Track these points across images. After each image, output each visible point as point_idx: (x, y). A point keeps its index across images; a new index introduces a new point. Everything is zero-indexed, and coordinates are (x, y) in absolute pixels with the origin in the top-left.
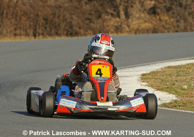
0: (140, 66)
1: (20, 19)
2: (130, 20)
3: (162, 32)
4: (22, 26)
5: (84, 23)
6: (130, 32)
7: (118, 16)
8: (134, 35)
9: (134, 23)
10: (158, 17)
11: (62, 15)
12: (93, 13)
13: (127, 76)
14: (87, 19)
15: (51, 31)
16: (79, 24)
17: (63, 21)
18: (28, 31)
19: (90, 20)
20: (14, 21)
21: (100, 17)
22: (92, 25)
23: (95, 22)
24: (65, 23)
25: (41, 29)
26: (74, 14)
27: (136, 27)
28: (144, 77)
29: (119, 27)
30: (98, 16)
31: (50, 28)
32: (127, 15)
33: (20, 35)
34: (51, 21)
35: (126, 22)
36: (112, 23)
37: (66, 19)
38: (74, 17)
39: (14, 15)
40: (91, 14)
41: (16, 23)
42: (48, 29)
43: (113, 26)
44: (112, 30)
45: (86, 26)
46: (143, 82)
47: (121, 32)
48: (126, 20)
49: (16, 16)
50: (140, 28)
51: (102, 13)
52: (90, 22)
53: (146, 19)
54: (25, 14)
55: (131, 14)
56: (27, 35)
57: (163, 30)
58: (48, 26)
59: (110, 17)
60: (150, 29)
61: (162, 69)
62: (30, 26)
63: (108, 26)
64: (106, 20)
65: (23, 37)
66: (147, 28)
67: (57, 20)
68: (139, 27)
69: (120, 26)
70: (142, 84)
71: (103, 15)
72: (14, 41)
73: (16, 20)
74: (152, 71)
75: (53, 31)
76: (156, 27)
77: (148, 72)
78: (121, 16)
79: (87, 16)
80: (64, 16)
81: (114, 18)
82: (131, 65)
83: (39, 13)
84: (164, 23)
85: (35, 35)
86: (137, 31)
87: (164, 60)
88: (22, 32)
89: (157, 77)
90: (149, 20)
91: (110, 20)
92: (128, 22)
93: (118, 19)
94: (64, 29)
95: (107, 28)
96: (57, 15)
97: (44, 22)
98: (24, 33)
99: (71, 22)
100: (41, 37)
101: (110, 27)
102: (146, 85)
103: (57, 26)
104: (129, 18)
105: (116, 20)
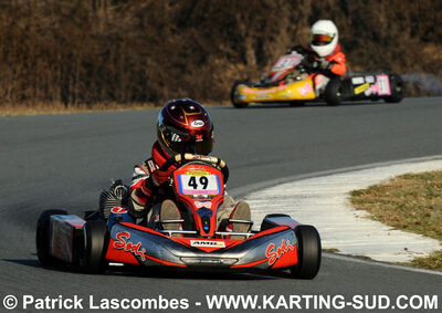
1: (34, 64)
2: (267, 69)
4: (38, 80)
5: (171, 75)
7: (243, 58)
11: (123, 57)
12: (189, 52)
13: (318, 196)
14: (177, 65)
15: (99, 91)
16: (159, 75)
17: (126, 70)
18: (51, 89)
19: (183, 67)
20: (22, 69)
21: (203, 61)
22: (188, 78)
23: (194, 71)
24: (129, 74)
25: (77, 85)
26: (148, 55)
28: (358, 198)
30: (200, 58)
31: (98, 84)
32: (261, 58)
34: (100, 69)
35: (258, 73)
36: (229, 74)
37: (132, 65)
38: (149, 62)
39: (22, 56)
40: (185, 56)
41: (25, 72)
42: (93, 85)
45: (175, 82)
46: (358, 209)
48: (259, 69)
51: (208, 54)
52: (183, 71)
54: (45, 53)
55: (271, 56)
56: (48, 99)
58: (93, 79)
59: (223, 61)
61: (392, 180)
62: (56, 77)
63: (220, 81)
64: (216, 66)
70: (358, 213)
71: (211, 57)
73: (26, 65)
74: (371, 184)
75: (103, 92)
77: (365, 187)
78: (248, 60)
79: (175, 59)
80: (127, 59)
81: (235, 63)
83: (75, 52)
85: (65, 100)
88: (38, 90)
89: (386, 199)
91: (225, 67)
93: (241, 67)
94: (127, 87)
95: (220, 85)
96: (112, 58)
97: (85, 71)
98: (43, 94)
99: (143, 72)
101: (226, 83)
102: (367, 217)
103: (113, 80)
104: (265, 65)
105: (236, 67)
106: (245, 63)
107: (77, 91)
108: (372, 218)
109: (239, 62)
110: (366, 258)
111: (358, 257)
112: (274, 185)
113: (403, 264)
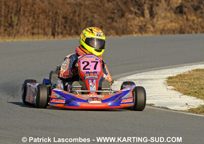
0: (166, 68)
1: (38, 17)
2: (155, 20)
3: (189, 33)
4: (40, 25)
5: (106, 23)
6: (155, 32)
7: (143, 15)
8: (160, 35)
9: (159, 23)
10: (185, 17)
11: (83, 13)
12: (116, 11)
13: (152, 79)
14: (109, 18)
15: (71, 30)
16: (101, 23)
17: (84, 20)
18: (46, 30)
19: (112, 19)
20: (32, 20)
21: (123, 15)
22: (115, 24)
23: (118, 21)
24: (85, 22)
25: (60, 28)
26: (95, 13)
27: (161, 27)
28: (171, 80)
29: (143, 27)
30: (121, 14)
31: (70, 27)
32: (152, 14)
33: (38, 34)
34: (71, 20)
35: (151, 22)
36: (136, 22)
37: (87, 18)
38: (96, 16)
39: (32, 13)
40: (114, 13)
41: (34, 21)
42: (67, 27)
43: (137, 25)
44: (136, 30)
45: (109, 26)
46: (169, 86)
47: (146, 32)
48: (151, 20)
49: (34, 14)
50: (166, 28)
51: (125, 12)
52: (113, 21)
53: (173, 19)
54: (44, 11)
55: (157, 13)
56: (45, 34)
57: (190, 31)
58: (67, 25)
59: (133, 16)
60: (177, 29)
61: (189, 72)
62: (49, 24)
63: (131, 26)
64: (129, 19)
65: (41, 36)
66: (173, 28)
67: (77, 18)
68: (164, 27)
69: (145, 25)
71: (126, 14)
72: (31, 40)
73: (34, 18)
74: (178, 74)
75: (73, 31)
76: (183, 27)
77: (175, 75)
78: (145, 15)
79: (109, 14)
80: (84, 15)
81: (139, 17)
82: (157, 67)
83: (59, 11)
84: (191, 23)
85: (53, 35)
86: (163, 31)
87: (191, 62)
88: (40, 30)
89: (184, 81)
90: (175, 19)
91: (134, 19)
92: (153, 22)
93: (142, 18)
95: (131, 28)
96: (77, 14)
97: (63, 21)
98: (42, 32)
99: (92, 21)
100: (60, 36)
101: (134, 27)
102: (172, 89)
103: (77, 25)
104: (154, 17)
105: (140, 19)
106: (144, 17)
107: (60, 31)
108: (175, 90)
109: (141, 16)
110: (166, 108)
111: (163, 108)
112: (132, 74)
113: (184, 111)
